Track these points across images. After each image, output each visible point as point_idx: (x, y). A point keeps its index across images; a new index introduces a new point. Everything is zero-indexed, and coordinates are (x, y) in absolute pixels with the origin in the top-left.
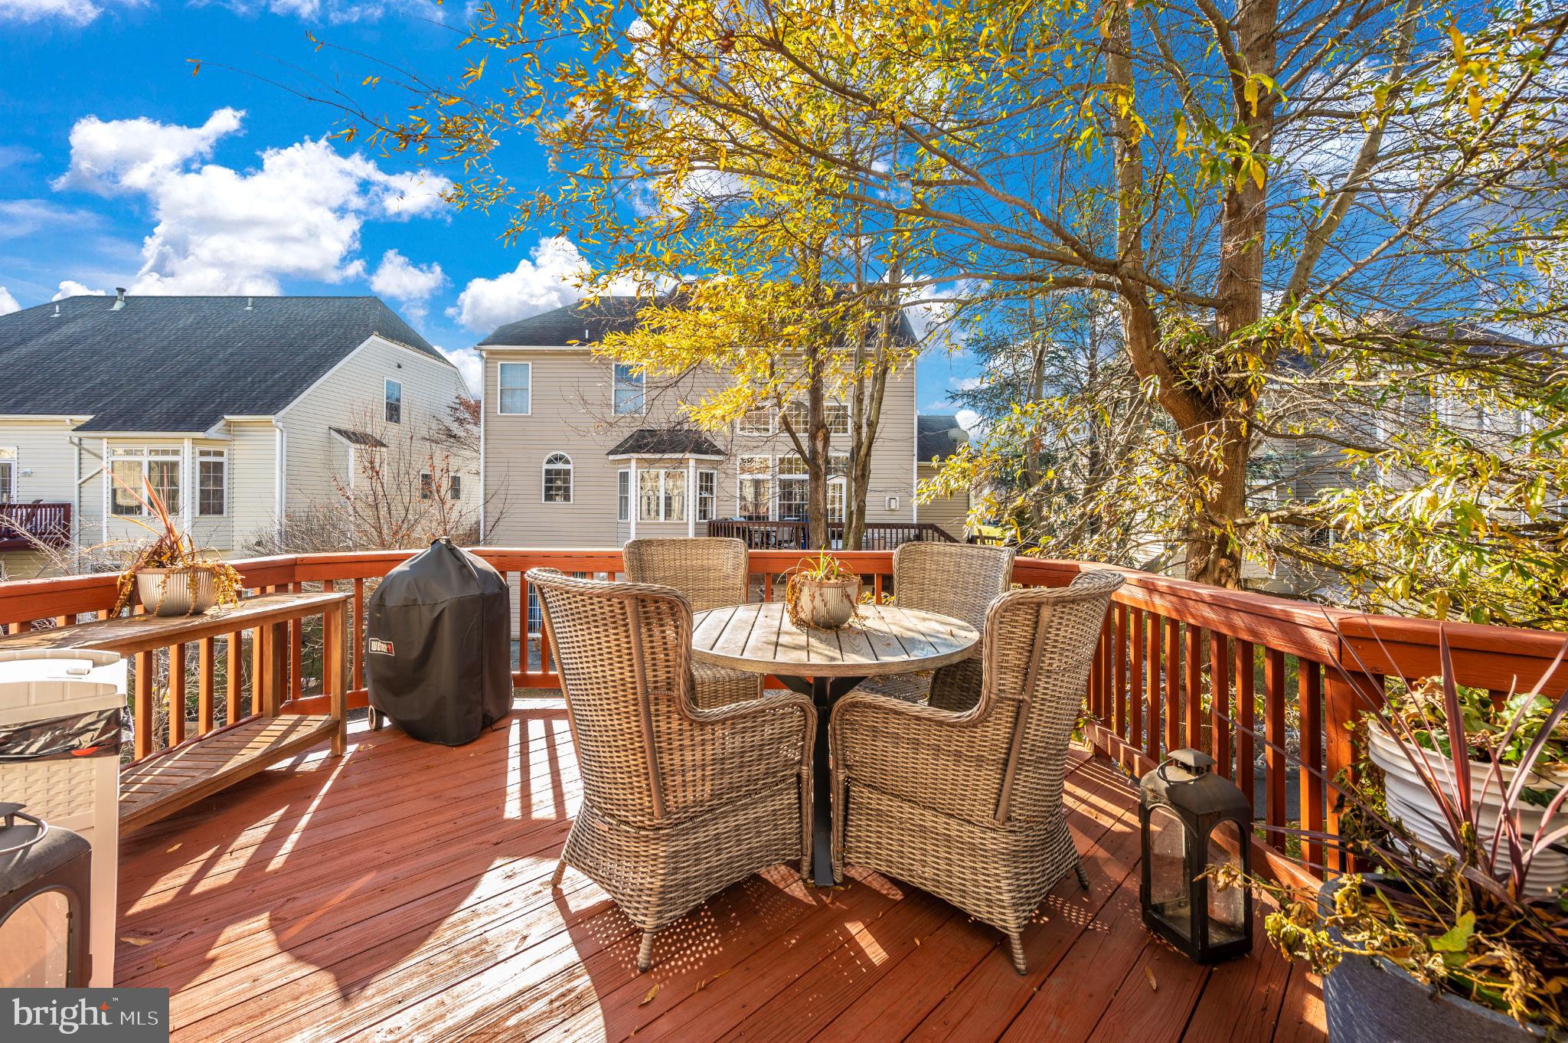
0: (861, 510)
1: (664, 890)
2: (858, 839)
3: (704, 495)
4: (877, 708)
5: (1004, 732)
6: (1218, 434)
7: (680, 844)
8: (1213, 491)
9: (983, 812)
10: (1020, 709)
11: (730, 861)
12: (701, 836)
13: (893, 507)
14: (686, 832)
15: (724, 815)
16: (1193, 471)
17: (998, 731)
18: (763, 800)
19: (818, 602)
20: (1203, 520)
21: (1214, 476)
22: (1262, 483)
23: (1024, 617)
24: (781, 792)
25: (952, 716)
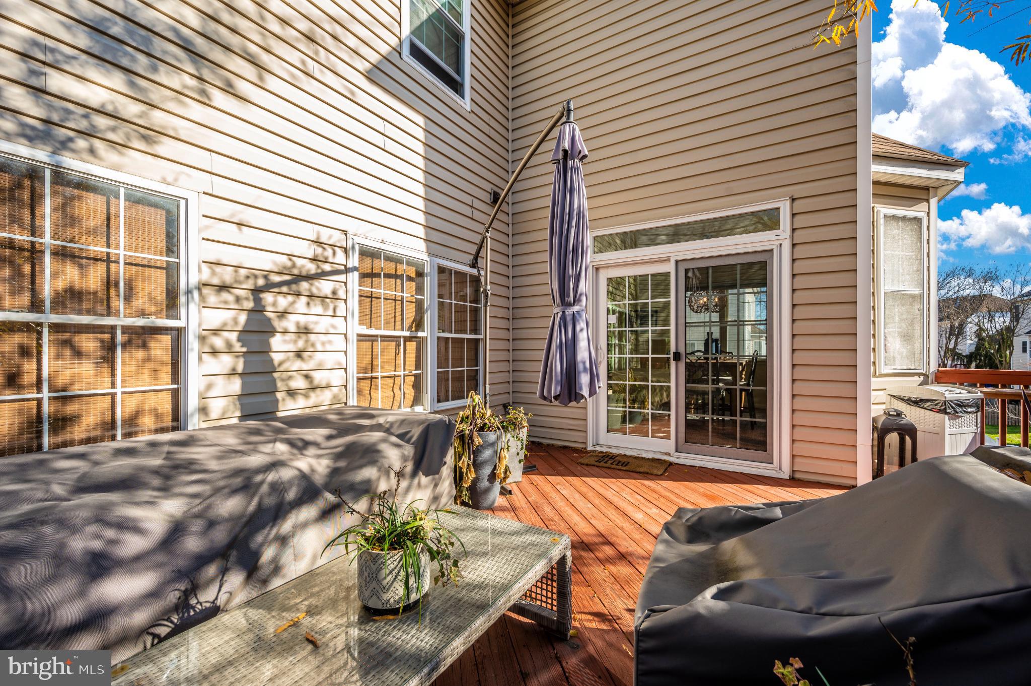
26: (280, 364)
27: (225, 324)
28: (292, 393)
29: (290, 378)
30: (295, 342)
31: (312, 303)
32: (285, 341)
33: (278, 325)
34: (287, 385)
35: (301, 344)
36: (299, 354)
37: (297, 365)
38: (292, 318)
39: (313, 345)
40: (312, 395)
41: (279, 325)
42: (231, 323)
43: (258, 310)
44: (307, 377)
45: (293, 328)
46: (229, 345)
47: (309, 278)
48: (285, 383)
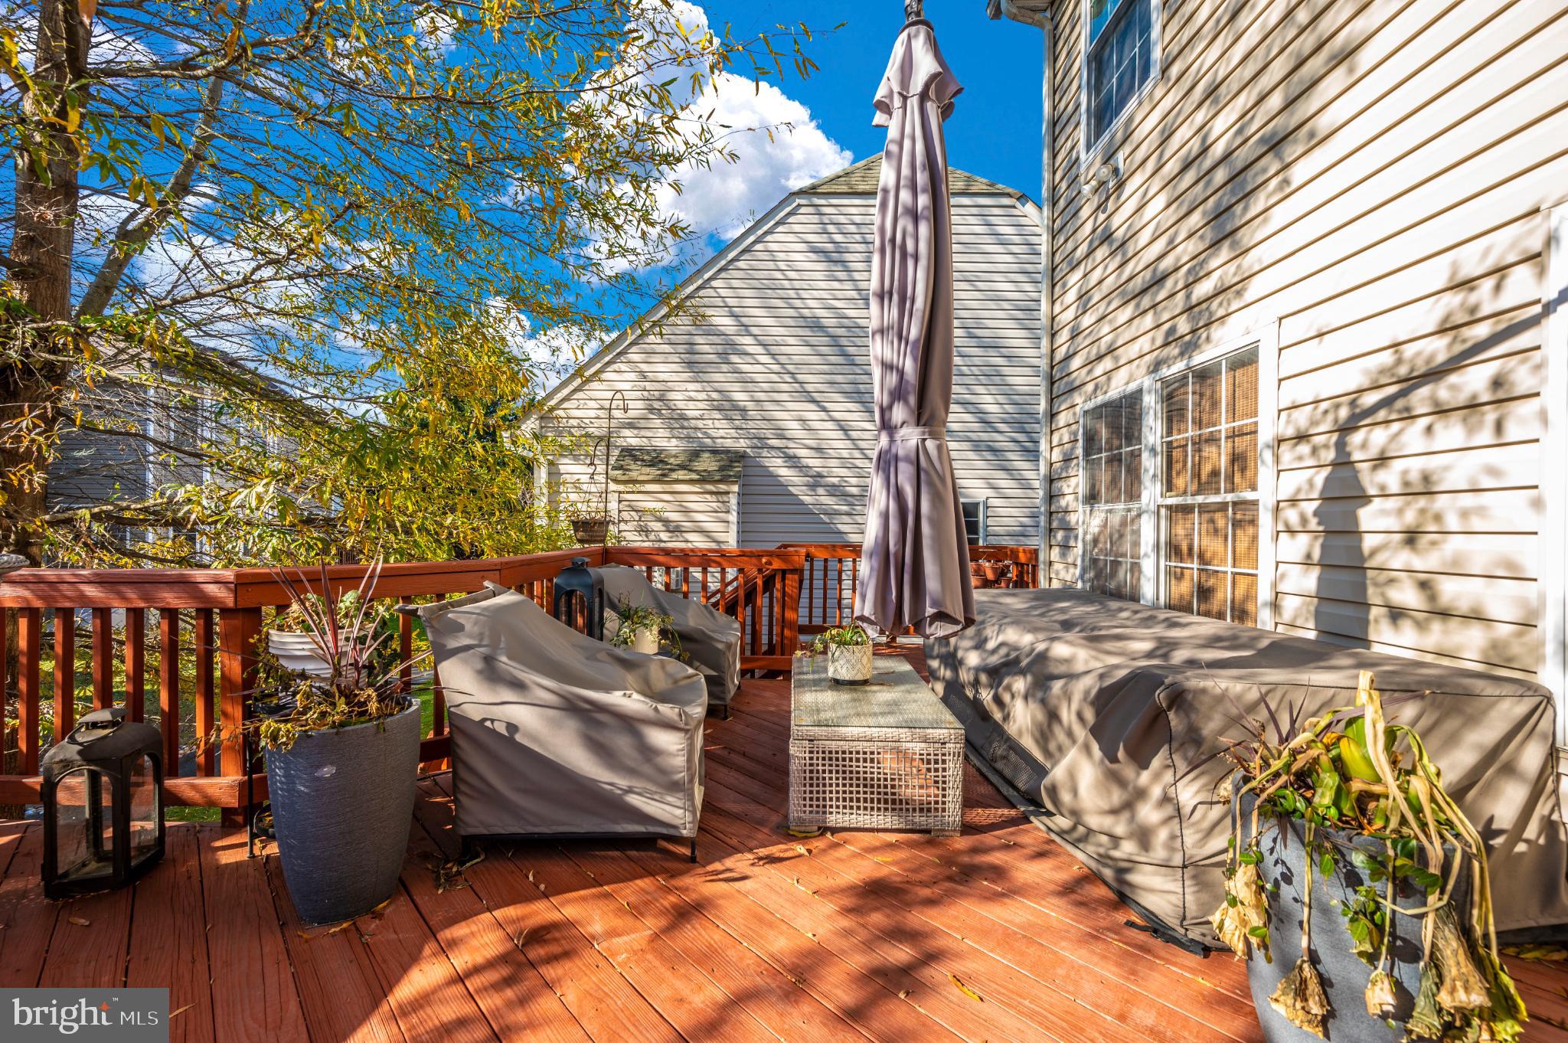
26: (1374, 552)
27: (1299, 491)
28: (1396, 614)
29: (1392, 581)
30: (1400, 512)
31: (1438, 427)
32: (1384, 512)
33: (1370, 482)
34: (1383, 595)
35: (1410, 518)
36: (1411, 537)
37: (1401, 559)
38: (1398, 465)
39: (1438, 518)
40: (1436, 626)
41: (1372, 482)
42: (1306, 487)
43: (1343, 463)
44: (1424, 585)
45: (1394, 487)
46: (1304, 520)
47: (1435, 374)
48: (1379, 590)
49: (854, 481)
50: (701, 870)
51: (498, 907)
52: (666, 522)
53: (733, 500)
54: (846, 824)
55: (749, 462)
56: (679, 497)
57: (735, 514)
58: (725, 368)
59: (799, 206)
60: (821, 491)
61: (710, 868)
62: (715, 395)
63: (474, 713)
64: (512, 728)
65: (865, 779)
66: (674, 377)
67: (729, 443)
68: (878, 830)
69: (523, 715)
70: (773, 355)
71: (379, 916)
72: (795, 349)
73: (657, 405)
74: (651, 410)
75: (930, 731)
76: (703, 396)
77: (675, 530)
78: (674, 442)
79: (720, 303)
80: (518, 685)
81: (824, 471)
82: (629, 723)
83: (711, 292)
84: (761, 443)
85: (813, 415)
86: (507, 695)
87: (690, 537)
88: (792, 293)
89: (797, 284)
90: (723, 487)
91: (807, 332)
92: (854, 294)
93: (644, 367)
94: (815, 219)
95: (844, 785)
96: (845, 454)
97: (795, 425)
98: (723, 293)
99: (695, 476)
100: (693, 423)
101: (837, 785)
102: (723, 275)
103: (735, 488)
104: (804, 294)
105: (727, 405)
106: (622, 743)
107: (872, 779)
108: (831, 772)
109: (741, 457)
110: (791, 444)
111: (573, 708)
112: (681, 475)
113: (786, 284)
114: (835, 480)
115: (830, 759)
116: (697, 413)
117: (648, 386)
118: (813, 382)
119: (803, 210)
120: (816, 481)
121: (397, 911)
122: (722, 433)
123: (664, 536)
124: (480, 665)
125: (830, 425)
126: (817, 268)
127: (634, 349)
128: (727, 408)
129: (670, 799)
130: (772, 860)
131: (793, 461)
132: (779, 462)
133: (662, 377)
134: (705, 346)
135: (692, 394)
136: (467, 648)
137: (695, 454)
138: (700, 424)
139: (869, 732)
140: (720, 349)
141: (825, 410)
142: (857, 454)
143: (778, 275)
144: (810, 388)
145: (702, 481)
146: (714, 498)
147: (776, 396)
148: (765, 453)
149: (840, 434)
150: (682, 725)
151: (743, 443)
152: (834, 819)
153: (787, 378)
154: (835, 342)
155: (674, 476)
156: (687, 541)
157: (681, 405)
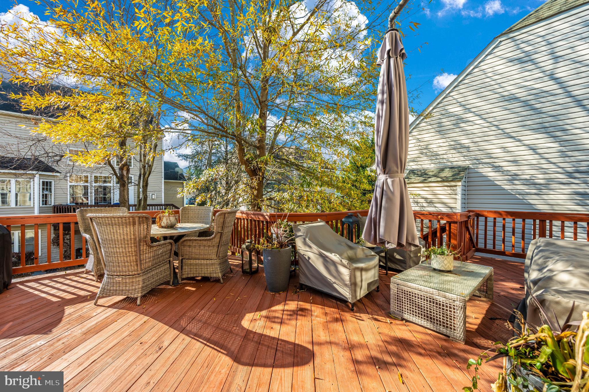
0: (145, 199)
1: (142, 287)
2: (185, 271)
3: (45, 193)
4: (190, 240)
5: (218, 240)
6: (256, 179)
7: (145, 277)
8: (255, 192)
9: (214, 257)
10: (221, 234)
11: (156, 281)
12: (149, 275)
13: (153, 198)
14: (145, 274)
15: (154, 270)
16: (252, 188)
17: (217, 240)
18: (162, 266)
19: (168, 221)
20: (255, 200)
21: (255, 189)
22: (270, 190)
23: (222, 216)
24: (166, 265)
25: (208, 238)
49: (541, 176)
50: (352, 314)
51: (300, 301)
52: (426, 199)
53: (459, 190)
54: (411, 320)
55: (471, 171)
56: (431, 189)
57: (460, 195)
58: (457, 130)
59: (501, 42)
60: (516, 182)
61: (355, 314)
62: (452, 143)
63: (302, 252)
64: (309, 258)
65: (419, 305)
66: (433, 138)
67: (460, 163)
68: (426, 328)
69: (311, 255)
70: (484, 119)
71: (280, 294)
72: (499, 113)
73: (424, 151)
74: (422, 153)
75: (448, 294)
76: (447, 144)
77: (430, 203)
78: (433, 165)
79: (455, 101)
80: (310, 247)
81: (519, 173)
82: (334, 263)
83: (450, 98)
84: (479, 161)
85: (510, 144)
86: (308, 249)
87: (437, 205)
88: (496, 86)
89: (499, 81)
90: (453, 184)
91: (506, 103)
92: (541, 75)
93: (419, 137)
94: (512, 44)
95: (410, 305)
96: (534, 162)
97: (499, 151)
98: (456, 97)
99: (439, 179)
100: (441, 157)
101: (408, 304)
102: (456, 89)
103: (460, 184)
104: (503, 85)
105: (458, 146)
106: (332, 268)
107: (421, 306)
108: (405, 298)
109: (465, 169)
110: (496, 160)
111: (321, 255)
112: (433, 179)
113: (493, 83)
114: (527, 177)
115: (405, 293)
116: (444, 152)
117: (422, 144)
118: (509, 127)
119: (503, 43)
120: (514, 178)
121: (283, 294)
122: (456, 159)
123: (425, 205)
124: (303, 240)
125: (523, 148)
126: (514, 70)
127: (415, 130)
128: (458, 147)
129: (345, 289)
130: (376, 320)
131: (497, 169)
132: (490, 169)
133: (426, 139)
134: (446, 122)
135: (441, 144)
136: (301, 236)
137: (442, 170)
138: (445, 156)
139: (420, 287)
140: (454, 122)
141: (520, 141)
142: (543, 161)
143: (488, 80)
144: (507, 131)
145: (443, 181)
146: (449, 188)
147: (486, 138)
148: (481, 166)
149: (531, 152)
150: (348, 267)
151: (468, 162)
152: (406, 316)
153: (494, 128)
154: (526, 104)
155: (430, 180)
156: (436, 207)
157: (435, 150)
